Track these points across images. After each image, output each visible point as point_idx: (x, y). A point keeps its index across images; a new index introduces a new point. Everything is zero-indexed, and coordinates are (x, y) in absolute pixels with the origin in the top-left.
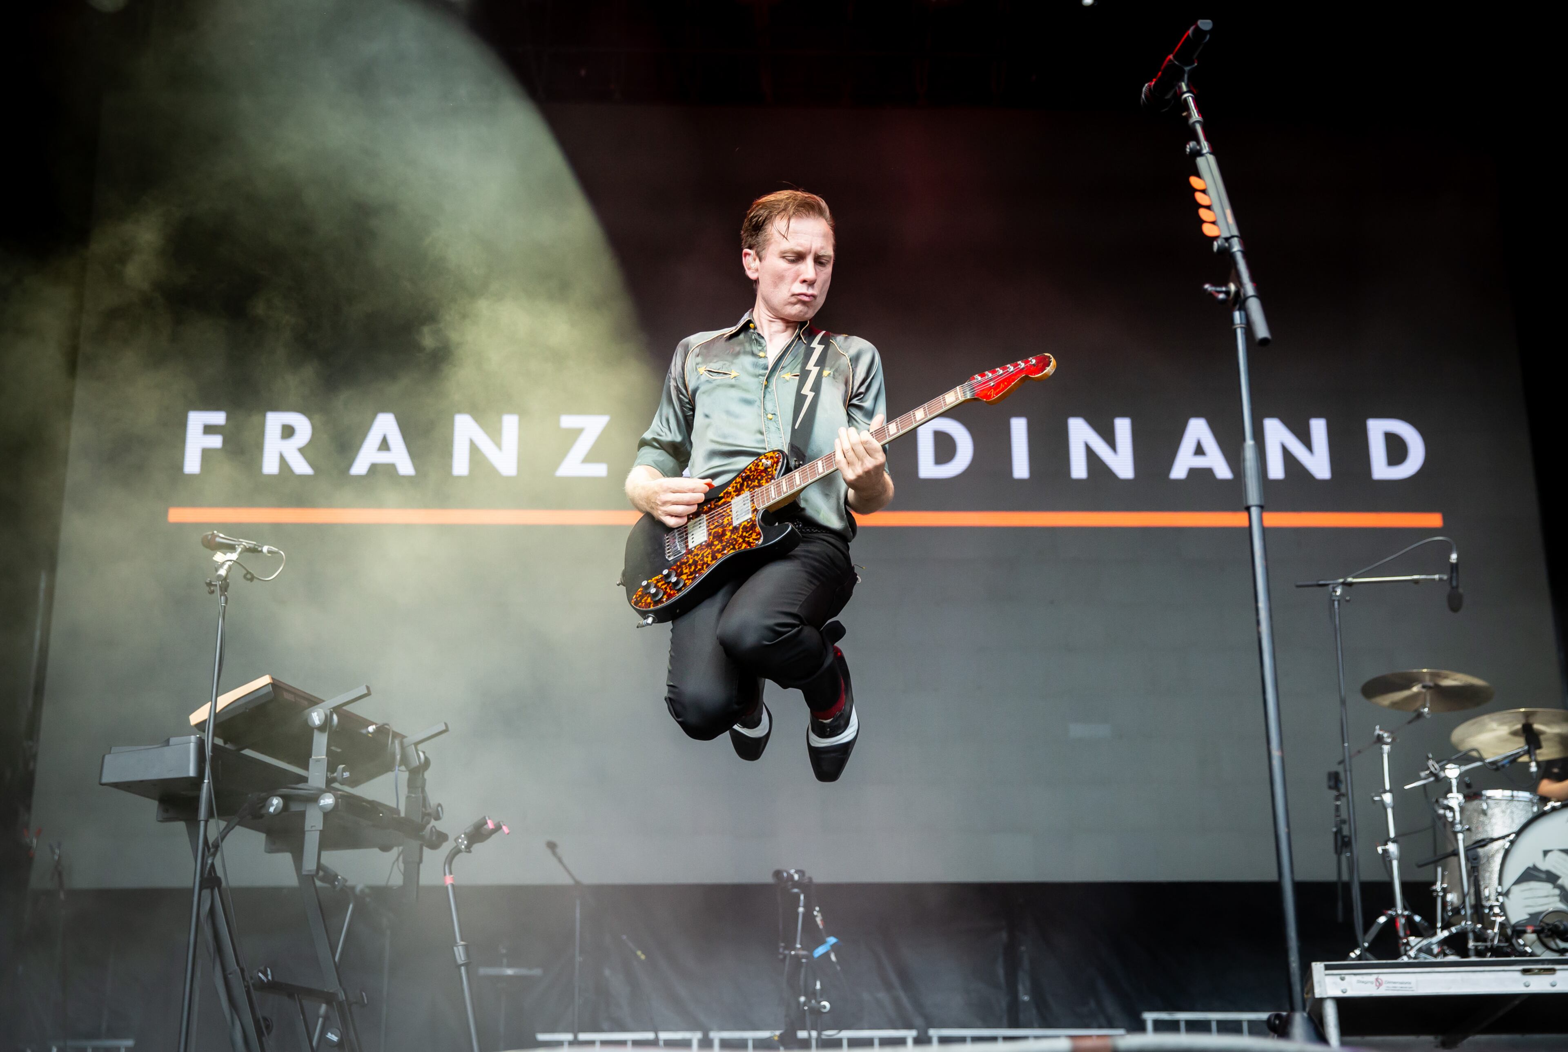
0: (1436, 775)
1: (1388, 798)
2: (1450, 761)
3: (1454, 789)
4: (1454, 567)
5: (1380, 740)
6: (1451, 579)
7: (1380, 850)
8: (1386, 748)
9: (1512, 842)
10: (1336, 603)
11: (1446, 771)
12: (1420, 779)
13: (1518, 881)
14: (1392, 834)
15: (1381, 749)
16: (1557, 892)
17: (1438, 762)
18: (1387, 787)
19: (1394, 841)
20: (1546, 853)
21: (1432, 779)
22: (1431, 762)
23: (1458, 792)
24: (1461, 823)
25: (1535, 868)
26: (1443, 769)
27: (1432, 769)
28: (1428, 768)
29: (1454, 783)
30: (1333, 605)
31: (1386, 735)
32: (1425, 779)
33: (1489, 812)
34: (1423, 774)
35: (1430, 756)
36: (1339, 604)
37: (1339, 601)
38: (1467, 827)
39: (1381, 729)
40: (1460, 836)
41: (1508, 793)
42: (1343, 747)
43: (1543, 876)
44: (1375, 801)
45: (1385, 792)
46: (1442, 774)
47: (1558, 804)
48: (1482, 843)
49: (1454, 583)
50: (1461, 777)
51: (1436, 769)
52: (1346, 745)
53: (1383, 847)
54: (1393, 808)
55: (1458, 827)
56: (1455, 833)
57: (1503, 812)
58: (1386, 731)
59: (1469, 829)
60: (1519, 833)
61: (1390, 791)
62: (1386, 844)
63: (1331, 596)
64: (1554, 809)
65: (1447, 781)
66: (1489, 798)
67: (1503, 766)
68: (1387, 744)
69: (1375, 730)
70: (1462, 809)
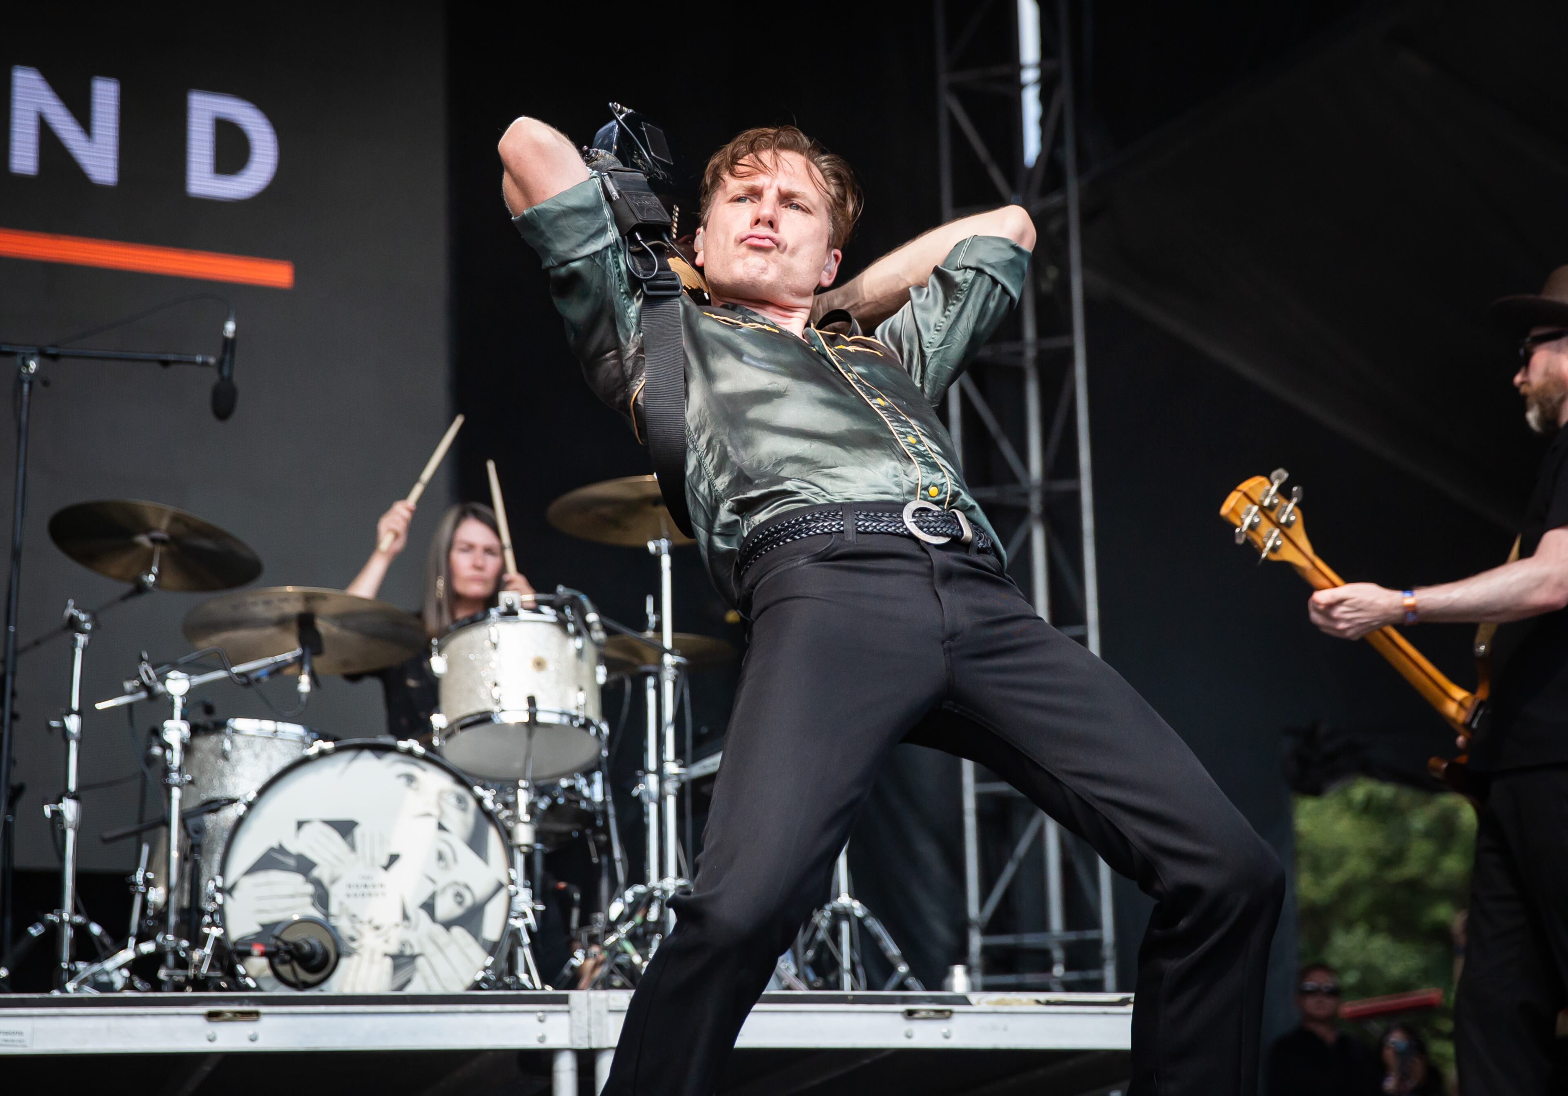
0: (149, 689)
1: (73, 723)
2: (175, 666)
3: (177, 713)
4: (229, 345)
5: (73, 625)
6: (220, 363)
7: (47, 810)
8: (81, 639)
9: (250, 806)
10: (26, 387)
11: (168, 682)
12: (123, 693)
13: (252, 870)
14: (72, 785)
15: (75, 640)
16: (310, 889)
17: (154, 667)
18: (75, 705)
19: (75, 797)
20: (300, 824)
21: (143, 695)
22: (145, 666)
23: (183, 718)
24: (180, 770)
25: (281, 850)
26: (162, 679)
27: (145, 678)
28: (138, 676)
29: (178, 703)
30: (21, 388)
31: (83, 617)
32: (131, 693)
33: (234, 756)
34: (128, 686)
35: (145, 655)
36: (30, 389)
37: (31, 383)
38: (188, 777)
39: (76, 607)
40: (176, 793)
41: (268, 725)
42: (7, 631)
43: (292, 862)
44: (50, 729)
45: (70, 712)
46: (159, 688)
47: (329, 745)
48: (214, 806)
49: (226, 372)
50: (190, 694)
51: (150, 678)
52: (12, 629)
53: (54, 807)
54: (80, 742)
55: (175, 777)
56: (168, 788)
57: (257, 756)
58: (84, 612)
59: (191, 782)
60: (262, 792)
61: (79, 713)
62: (60, 801)
63: (20, 371)
64: (322, 754)
65: (167, 701)
66: (236, 731)
67: (258, 680)
68: (83, 632)
69: (66, 606)
70: (187, 749)
